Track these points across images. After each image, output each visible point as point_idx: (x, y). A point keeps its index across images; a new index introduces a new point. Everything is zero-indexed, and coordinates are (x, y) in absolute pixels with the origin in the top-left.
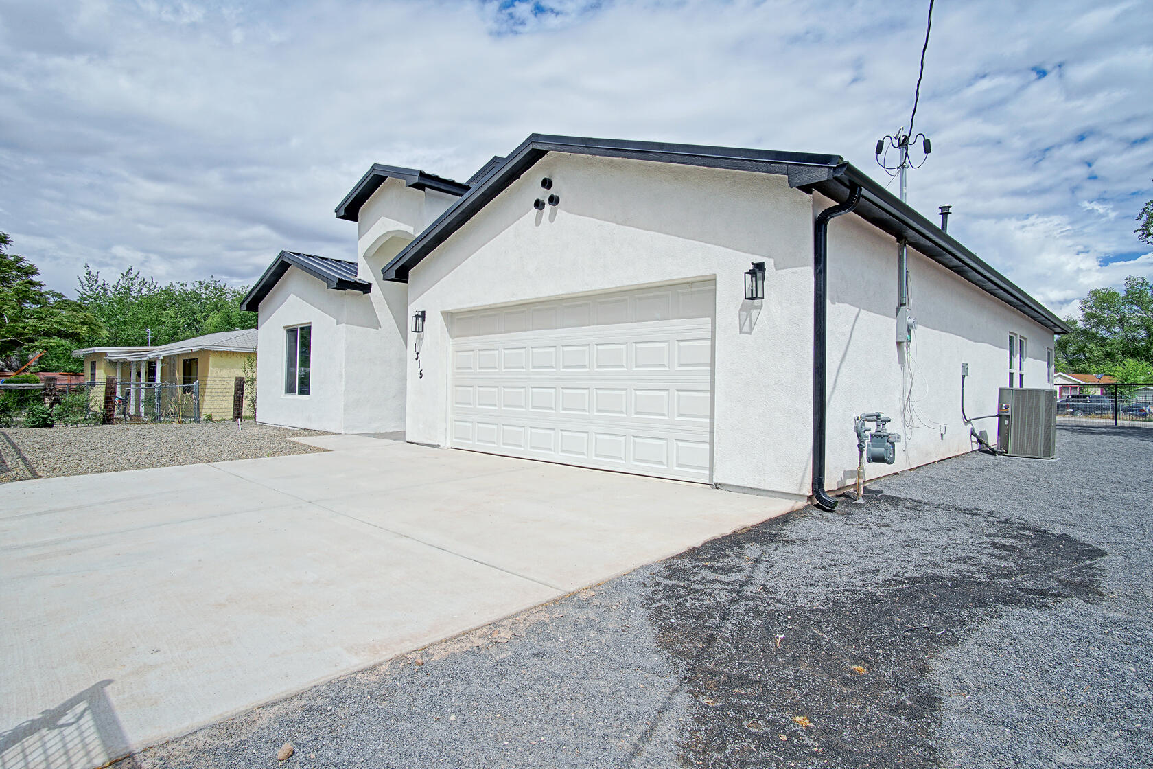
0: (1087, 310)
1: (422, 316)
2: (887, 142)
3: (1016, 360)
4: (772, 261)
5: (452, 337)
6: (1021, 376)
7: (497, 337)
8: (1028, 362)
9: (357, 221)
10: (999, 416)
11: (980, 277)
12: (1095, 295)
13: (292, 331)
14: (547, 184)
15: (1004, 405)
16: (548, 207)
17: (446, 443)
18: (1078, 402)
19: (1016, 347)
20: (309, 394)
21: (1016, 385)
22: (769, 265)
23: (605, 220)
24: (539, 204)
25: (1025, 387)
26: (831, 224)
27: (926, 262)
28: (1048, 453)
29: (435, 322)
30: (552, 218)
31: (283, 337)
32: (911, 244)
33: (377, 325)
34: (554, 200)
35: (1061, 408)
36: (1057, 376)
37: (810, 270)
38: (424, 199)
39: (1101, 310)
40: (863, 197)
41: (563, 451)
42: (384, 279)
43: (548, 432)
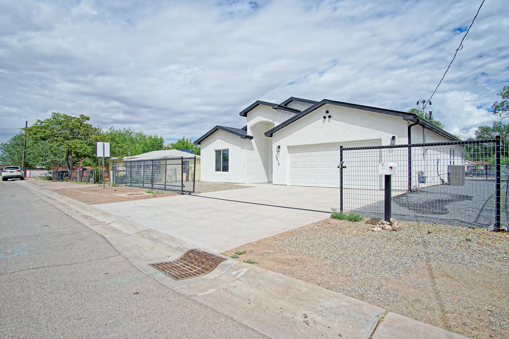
0: (478, 135)
1: (279, 147)
2: (420, 102)
3: (452, 157)
4: (397, 136)
5: (289, 154)
6: (454, 162)
7: (307, 153)
8: (456, 157)
9: (246, 117)
10: (448, 174)
11: (442, 134)
12: (481, 128)
13: (218, 152)
14: (327, 112)
15: (449, 170)
16: (327, 118)
17: (288, 184)
18: (474, 172)
19: (452, 153)
20: (228, 171)
21: (452, 164)
22: (396, 137)
23: (347, 123)
24: (325, 117)
25: (455, 165)
26: (412, 128)
27: (429, 131)
28: (463, 184)
29: (283, 149)
30: (329, 121)
31: (214, 153)
32: (426, 128)
33: (253, 149)
34: (330, 117)
35: (467, 174)
36: (466, 162)
37: (407, 138)
38: (277, 112)
39: (483, 134)
40: (420, 121)
41: (332, 184)
42: (265, 136)
43: (327, 179)
